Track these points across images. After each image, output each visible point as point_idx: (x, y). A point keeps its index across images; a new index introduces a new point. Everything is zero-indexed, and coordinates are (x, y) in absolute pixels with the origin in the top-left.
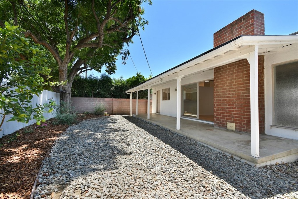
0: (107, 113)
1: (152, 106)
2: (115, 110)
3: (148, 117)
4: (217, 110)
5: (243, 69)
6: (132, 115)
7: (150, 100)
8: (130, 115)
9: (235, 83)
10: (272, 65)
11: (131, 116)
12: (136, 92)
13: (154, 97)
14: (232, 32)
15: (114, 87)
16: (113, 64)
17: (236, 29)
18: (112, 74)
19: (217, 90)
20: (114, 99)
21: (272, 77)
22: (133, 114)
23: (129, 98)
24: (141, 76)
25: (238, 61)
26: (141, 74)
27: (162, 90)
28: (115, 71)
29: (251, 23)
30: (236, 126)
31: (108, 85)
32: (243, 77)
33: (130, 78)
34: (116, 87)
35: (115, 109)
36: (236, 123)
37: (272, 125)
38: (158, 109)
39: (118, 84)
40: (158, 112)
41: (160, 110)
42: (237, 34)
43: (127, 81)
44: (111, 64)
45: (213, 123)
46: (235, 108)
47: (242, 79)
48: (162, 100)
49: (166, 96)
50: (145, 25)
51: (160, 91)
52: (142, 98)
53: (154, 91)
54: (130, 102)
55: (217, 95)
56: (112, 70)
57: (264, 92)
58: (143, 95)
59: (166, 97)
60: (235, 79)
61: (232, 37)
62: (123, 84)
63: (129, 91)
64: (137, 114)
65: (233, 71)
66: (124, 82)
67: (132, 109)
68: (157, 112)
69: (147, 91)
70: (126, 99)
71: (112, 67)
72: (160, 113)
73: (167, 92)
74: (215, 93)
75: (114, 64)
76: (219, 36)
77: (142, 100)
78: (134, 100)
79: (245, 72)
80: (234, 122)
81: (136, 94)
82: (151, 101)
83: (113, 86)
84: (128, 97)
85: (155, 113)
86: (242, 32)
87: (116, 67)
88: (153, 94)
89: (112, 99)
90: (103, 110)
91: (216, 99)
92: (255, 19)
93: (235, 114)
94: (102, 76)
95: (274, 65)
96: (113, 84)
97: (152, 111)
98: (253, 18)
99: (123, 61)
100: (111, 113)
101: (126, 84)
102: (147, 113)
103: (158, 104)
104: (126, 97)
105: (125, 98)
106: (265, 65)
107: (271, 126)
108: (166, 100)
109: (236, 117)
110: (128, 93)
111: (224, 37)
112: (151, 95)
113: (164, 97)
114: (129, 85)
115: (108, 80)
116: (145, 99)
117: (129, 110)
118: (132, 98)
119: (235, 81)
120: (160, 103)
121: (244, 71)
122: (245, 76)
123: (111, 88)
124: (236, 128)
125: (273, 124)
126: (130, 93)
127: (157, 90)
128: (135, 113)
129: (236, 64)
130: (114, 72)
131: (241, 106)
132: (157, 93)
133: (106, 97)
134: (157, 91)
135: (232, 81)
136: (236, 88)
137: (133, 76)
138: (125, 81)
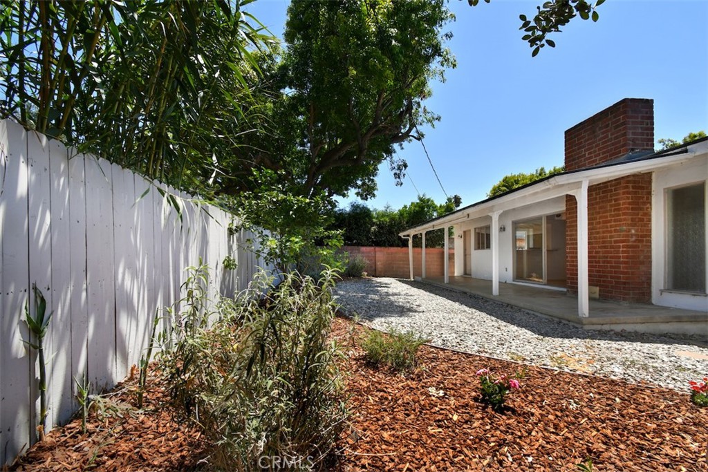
0: (366, 273)
1: (454, 262)
2: (380, 270)
3: (446, 280)
4: (571, 266)
5: (611, 197)
6: (414, 278)
7: (449, 249)
8: (410, 278)
9: (598, 220)
10: (664, 189)
11: (413, 280)
12: (421, 234)
13: (459, 243)
14: (594, 132)
15: (377, 225)
16: (370, 180)
17: (600, 129)
18: (369, 199)
19: (571, 231)
20: (377, 249)
21: (665, 211)
22: (417, 276)
23: (407, 246)
24: (429, 200)
25: (603, 183)
26: (427, 197)
27: (475, 229)
28: (375, 192)
29: (622, 121)
30: (600, 290)
31: (365, 223)
32: (611, 211)
33: (405, 207)
34: (380, 226)
35: (380, 266)
36: (600, 286)
37: (662, 288)
38: (468, 268)
39: (382, 219)
40: (467, 273)
41: (471, 270)
42: (601, 136)
43: (401, 213)
44: (367, 181)
45: (565, 290)
46: (599, 262)
47: (609, 214)
48: (475, 249)
49: (483, 241)
50: (436, 122)
51: (470, 230)
52: (433, 246)
53: (457, 232)
54: (408, 253)
55: (571, 240)
56: (368, 191)
57: (651, 235)
58: (435, 239)
59: (483, 243)
60: (599, 213)
61: (593, 140)
62: (392, 219)
63: (406, 233)
64: (424, 276)
65: (596, 199)
66: (395, 215)
67: (414, 268)
68: (465, 273)
69: (442, 231)
70: (399, 248)
71: (368, 186)
72: (470, 275)
73: (484, 232)
74: (568, 235)
75: (373, 180)
76: (573, 136)
77: (431, 249)
78: (416, 249)
79: (613, 202)
80: (597, 286)
81: (421, 238)
82: (451, 251)
83: (373, 224)
84: (404, 243)
85: (461, 276)
86: (609, 134)
87: (375, 185)
88: (455, 236)
89: (373, 248)
90: (362, 268)
91: (569, 246)
92: (630, 114)
93: (599, 271)
94: (353, 206)
95: (668, 189)
96: (374, 220)
97: (454, 273)
98: (625, 112)
99: (398, 180)
100: (373, 274)
101: (399, 218)
102: (443, 274)
103: (467, 256)
104: (400, 244)
105: (398, 246)
106: (653, 189)
107: (662, 291)
108: (483, 248)
109: (600, 276)
110: (404, 236)
111: (581, 139)
112: (451, 240)
113: (479, 244)
114: (406, 219)
115: (365, 212)
116: (440, 247)
117: (406, 270)
118: (413, 247)
119: (598, 216)
120: (470, 255)
121: (611, 201)
122: (613, 208)
123: (370, 229)
124: (600, 295)
125: (664, 286)
126: (408, 236)
127: (465, 230)
128: (420, 275)
129: (600, 188)
130: (374, 196)
131: (607, 257)
132: (465, 235)
133: (363, 246)
134: (465, 232)
135: (595, 216)
136: (599, 228)
137: (412, 203)
138: (396, 212)
